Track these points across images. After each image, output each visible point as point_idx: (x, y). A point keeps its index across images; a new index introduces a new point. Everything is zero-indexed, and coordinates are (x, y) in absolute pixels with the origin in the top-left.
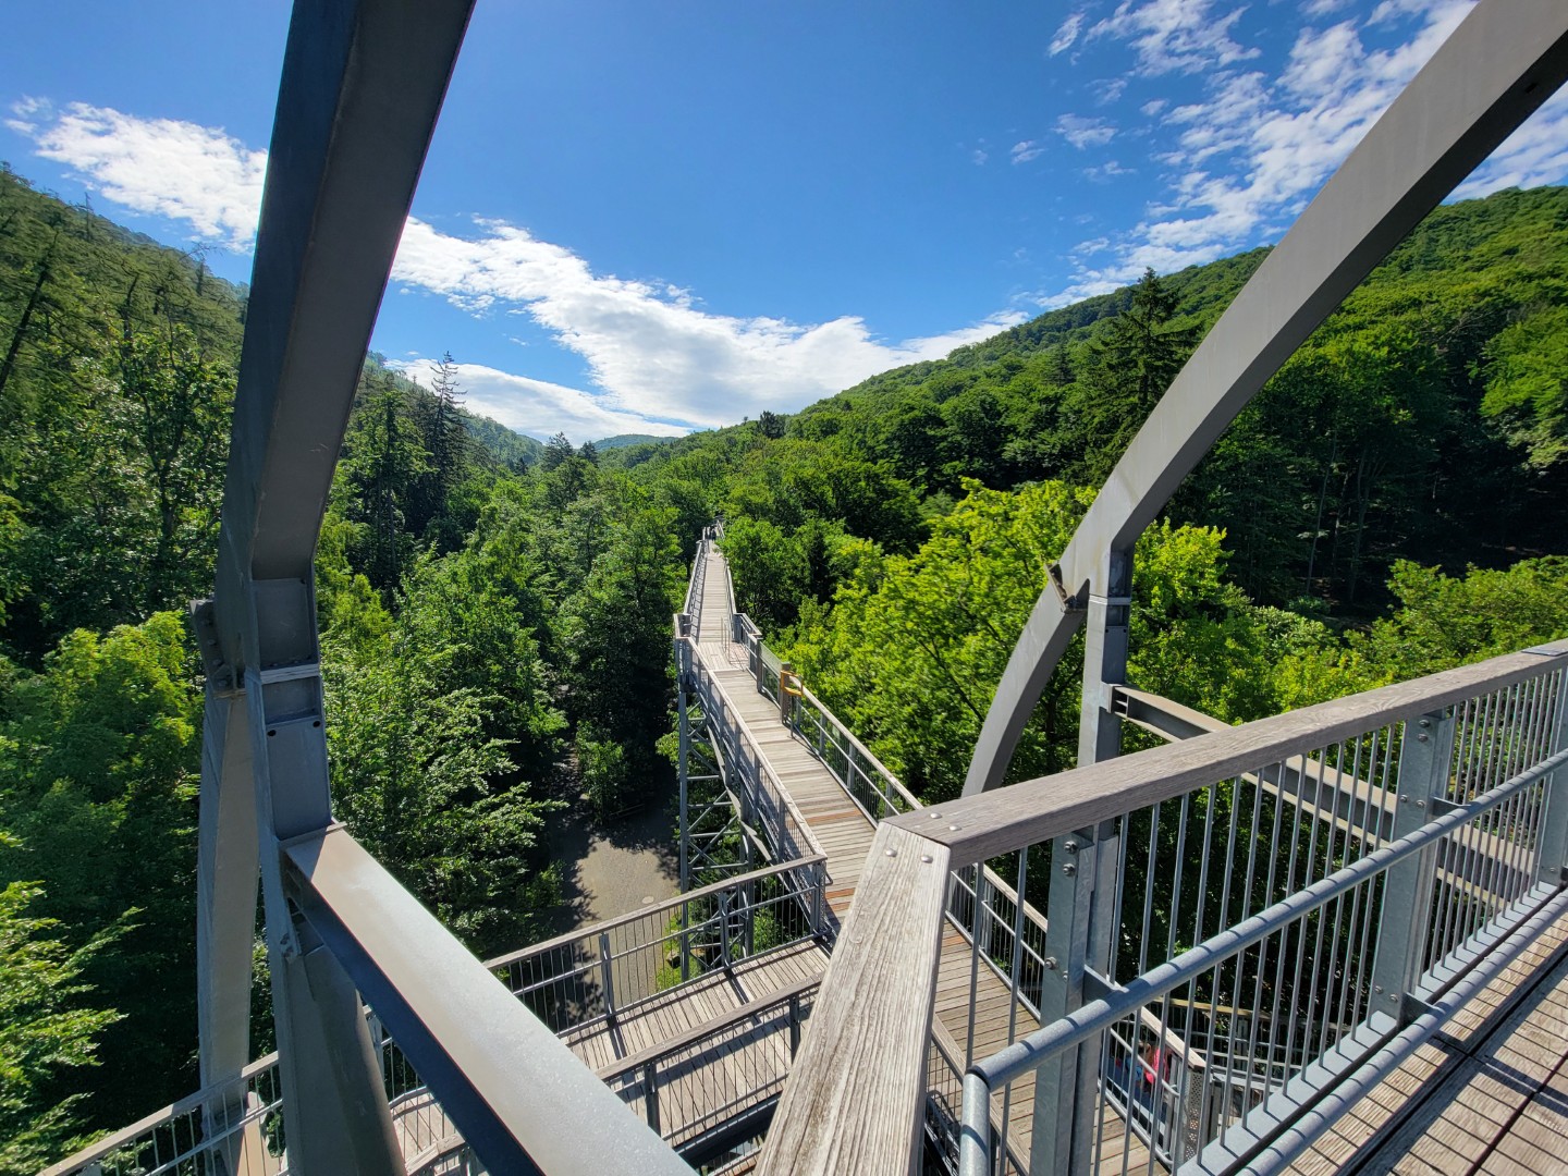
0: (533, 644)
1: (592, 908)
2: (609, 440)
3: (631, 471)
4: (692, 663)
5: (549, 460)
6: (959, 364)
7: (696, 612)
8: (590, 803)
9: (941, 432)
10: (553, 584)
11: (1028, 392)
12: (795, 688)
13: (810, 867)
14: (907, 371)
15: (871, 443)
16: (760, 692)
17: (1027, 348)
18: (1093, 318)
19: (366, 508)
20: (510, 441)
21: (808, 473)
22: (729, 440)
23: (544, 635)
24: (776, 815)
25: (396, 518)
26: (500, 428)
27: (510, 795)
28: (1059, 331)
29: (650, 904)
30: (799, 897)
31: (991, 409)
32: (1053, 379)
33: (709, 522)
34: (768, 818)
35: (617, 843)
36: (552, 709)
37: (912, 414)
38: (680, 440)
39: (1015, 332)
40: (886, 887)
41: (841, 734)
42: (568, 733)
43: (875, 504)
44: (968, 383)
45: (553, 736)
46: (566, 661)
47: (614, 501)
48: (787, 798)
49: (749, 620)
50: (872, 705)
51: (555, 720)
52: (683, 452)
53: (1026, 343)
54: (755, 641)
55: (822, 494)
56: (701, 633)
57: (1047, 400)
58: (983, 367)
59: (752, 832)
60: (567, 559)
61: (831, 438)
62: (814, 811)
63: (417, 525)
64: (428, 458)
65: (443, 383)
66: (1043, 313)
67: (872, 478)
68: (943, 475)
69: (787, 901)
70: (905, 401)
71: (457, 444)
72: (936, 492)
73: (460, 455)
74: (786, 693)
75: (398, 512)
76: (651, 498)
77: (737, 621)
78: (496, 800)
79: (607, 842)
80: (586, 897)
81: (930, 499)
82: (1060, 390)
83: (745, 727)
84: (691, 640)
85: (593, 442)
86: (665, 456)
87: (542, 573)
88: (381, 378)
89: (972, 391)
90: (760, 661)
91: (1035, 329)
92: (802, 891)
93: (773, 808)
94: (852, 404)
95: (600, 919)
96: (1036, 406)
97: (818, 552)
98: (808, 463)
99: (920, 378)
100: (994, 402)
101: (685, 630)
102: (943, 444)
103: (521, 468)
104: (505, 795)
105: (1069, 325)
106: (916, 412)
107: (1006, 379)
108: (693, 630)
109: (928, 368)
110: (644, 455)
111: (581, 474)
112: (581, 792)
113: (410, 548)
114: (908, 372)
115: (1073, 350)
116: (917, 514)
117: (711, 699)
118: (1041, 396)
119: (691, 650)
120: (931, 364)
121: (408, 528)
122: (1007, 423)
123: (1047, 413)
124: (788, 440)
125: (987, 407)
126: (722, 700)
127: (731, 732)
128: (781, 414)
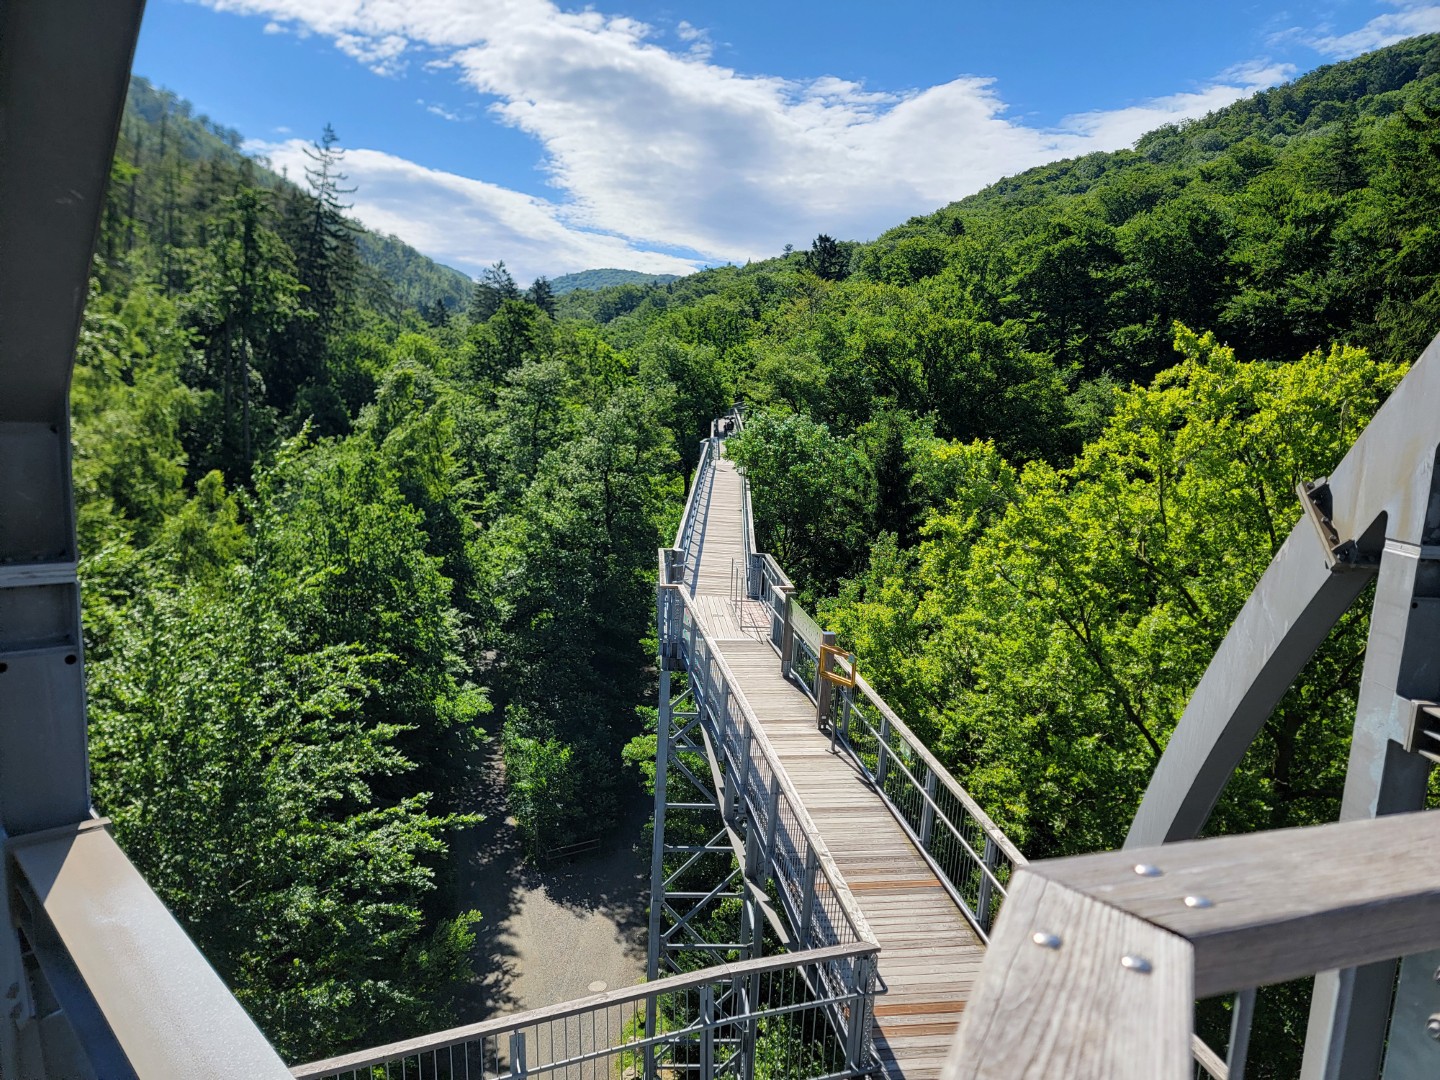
0: (446, 584)
1: (514, 990)
2: (575, 277)
3: (608, 327)
4: (683, 626)
5: (479, 304)
6: (1156, 158)
7: (694, 549)
8: (519, 832)
9: (1117, 272)
10: (480, 496)
11: (1274, 208)
12: (846, 674)
13: (852, 961)
14: (1063, 170)
15: (992, 288)
16: (786, 677)
17: (1280, 129)
18: (1410, 74)
19: (209, 366)
20: (426, 274)
21: (887, 334)
22: (761, 281)
23: (462, 573)
24: (800, 873)
25: (252, 384)
26: (410, 253)
27: (401, 811)
28: (1342, 98)
29: (598, 991)
30: (831, 1007)
31: (1209, 235)
32: (1324, 181)
33: (722, 411)
34: (788, 876)
35: (556, 895)
36: (468, 685)
37: (1064, 243)
38: (683, 281)
39: (1261, 101)
40: (1040, 1018)
41: (914, 753)
42: (492, 722)
43: (994, 390)
44: (1170, 189)
45: (469, 724)
46: (494, 613)
47: (577, 372)
48: (820, 848)
49: (775, 564)
50: (973, 708)
51: (472, 701)
52: (685, 300)
53: (1280, 121)
54: (783, 596)
55: (908, 372)
56: (700, 581)
57: (1312, 219)
58: (1198, 163)
59: (761, 897)
60: (502, 458)
61: (925, 281)
62: (863, 872)
63: (280, 395)
64: (301, 293)
65: (324, 175)
66: (1315, 67)
67: (992, 347)
68: (1114, 347)
69: (810, 1011)
70: (1055, 220)
71: (344, 273)
72: (1098, 375)
73: (350, 291)
74: (827, 681)
75: (255, 375)
76: (634, 370)
77: (756, 564)
78: (381, 816)
79: (540, 892)
80: (505, 973)
81: (1087, 387)
82: (1336, 201)
83: (759, 730)
84: (683, 590)
85: (549, 279)
86: (660, 305)
87: (464, 477)
88: (234, 167)
89: (1175, 203)
90: (789, 628)
91: (1298, 96)
92: (835, 998)
93: (796, 861)
94: (965, 225)
95: (523, 1008)
96: (1288, 230)
97: (893, 467)
98: (886, 319)
99: (1084, 181)
100: (1215, 221)
101: (675, 575)
102: (1115, 295)
103: (437, 316)
104: (392, 810)
105: (1361, 88)
106: (1073, 240)
107: (1237, 183)
108: (688, 576)
109: (1099, 165)
110: (627, 301)
111: (526, 327)
112: (508, 813)
113: (270, 431)
114: (1064, 172)
115: (1367, 131)
116: (1063, 409)
117: (708, 682)
118: (1302, 212)
119: (683, 605)
120: (1105, 158)
121: (271, 400)
122: (1236, 258)
123: (1308, 242)
124: (857, 285)
125: (1200, 229)
126: (726, 685)
127: (737, 736)
128: (846, 241)
